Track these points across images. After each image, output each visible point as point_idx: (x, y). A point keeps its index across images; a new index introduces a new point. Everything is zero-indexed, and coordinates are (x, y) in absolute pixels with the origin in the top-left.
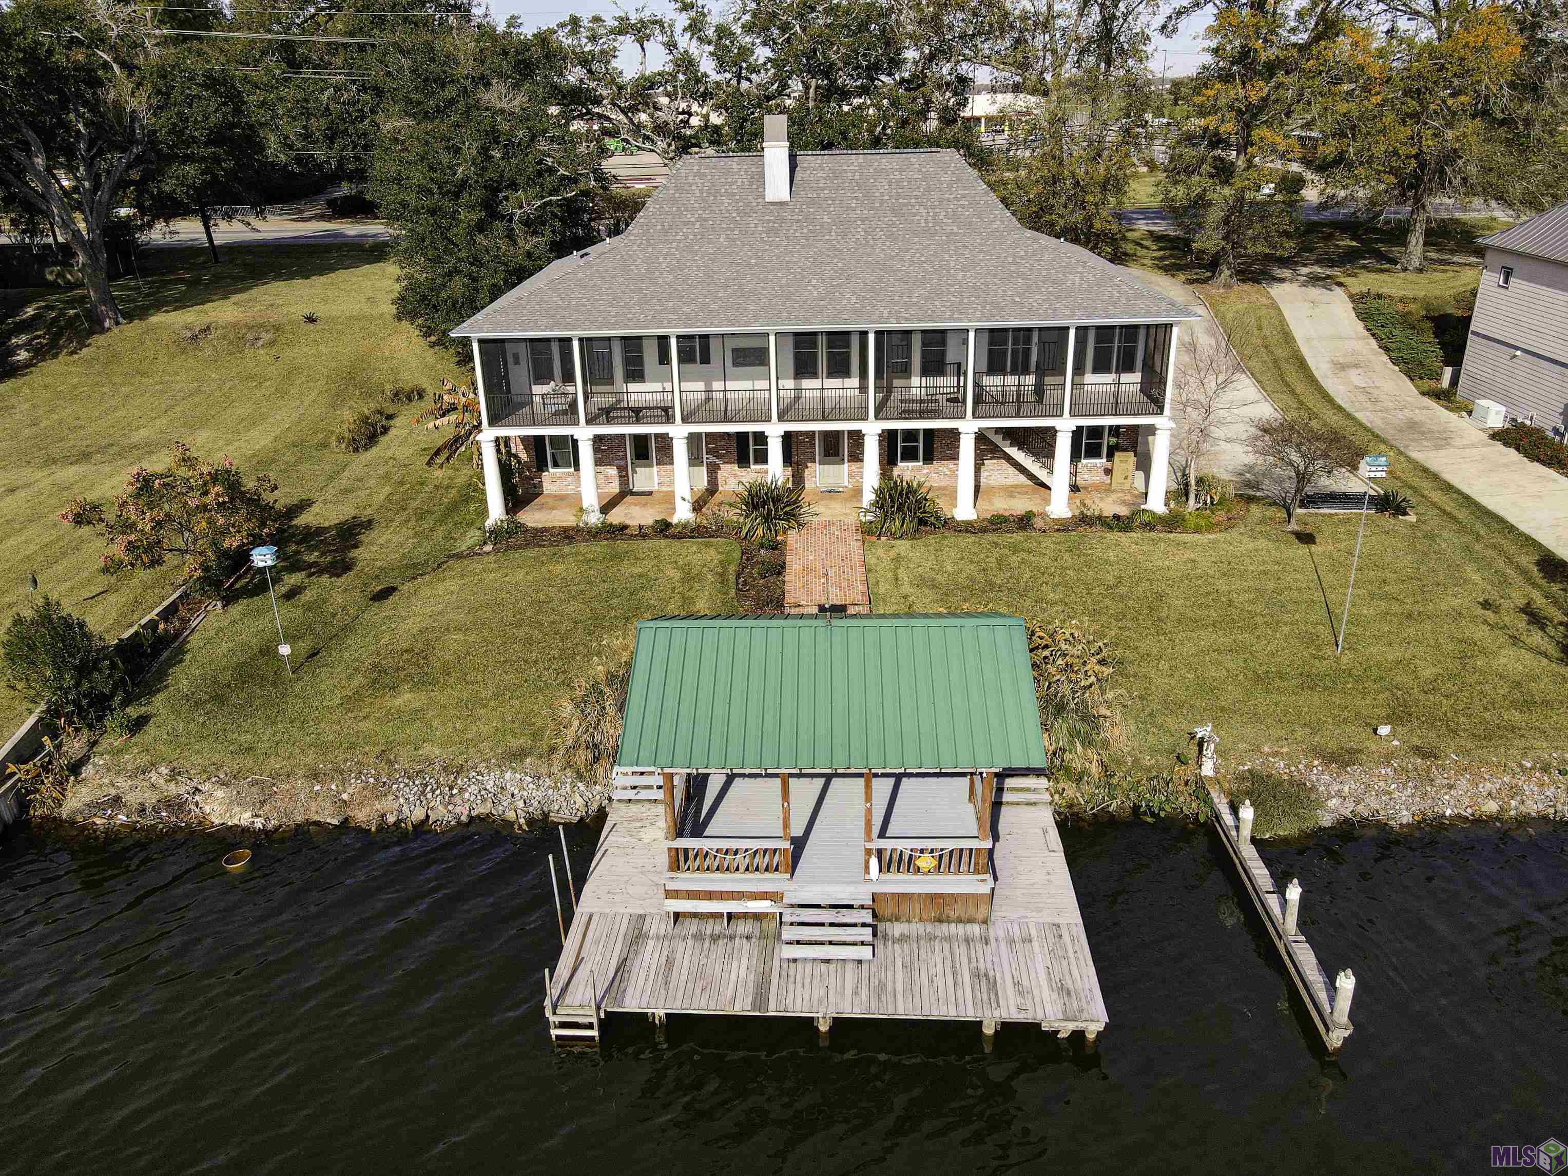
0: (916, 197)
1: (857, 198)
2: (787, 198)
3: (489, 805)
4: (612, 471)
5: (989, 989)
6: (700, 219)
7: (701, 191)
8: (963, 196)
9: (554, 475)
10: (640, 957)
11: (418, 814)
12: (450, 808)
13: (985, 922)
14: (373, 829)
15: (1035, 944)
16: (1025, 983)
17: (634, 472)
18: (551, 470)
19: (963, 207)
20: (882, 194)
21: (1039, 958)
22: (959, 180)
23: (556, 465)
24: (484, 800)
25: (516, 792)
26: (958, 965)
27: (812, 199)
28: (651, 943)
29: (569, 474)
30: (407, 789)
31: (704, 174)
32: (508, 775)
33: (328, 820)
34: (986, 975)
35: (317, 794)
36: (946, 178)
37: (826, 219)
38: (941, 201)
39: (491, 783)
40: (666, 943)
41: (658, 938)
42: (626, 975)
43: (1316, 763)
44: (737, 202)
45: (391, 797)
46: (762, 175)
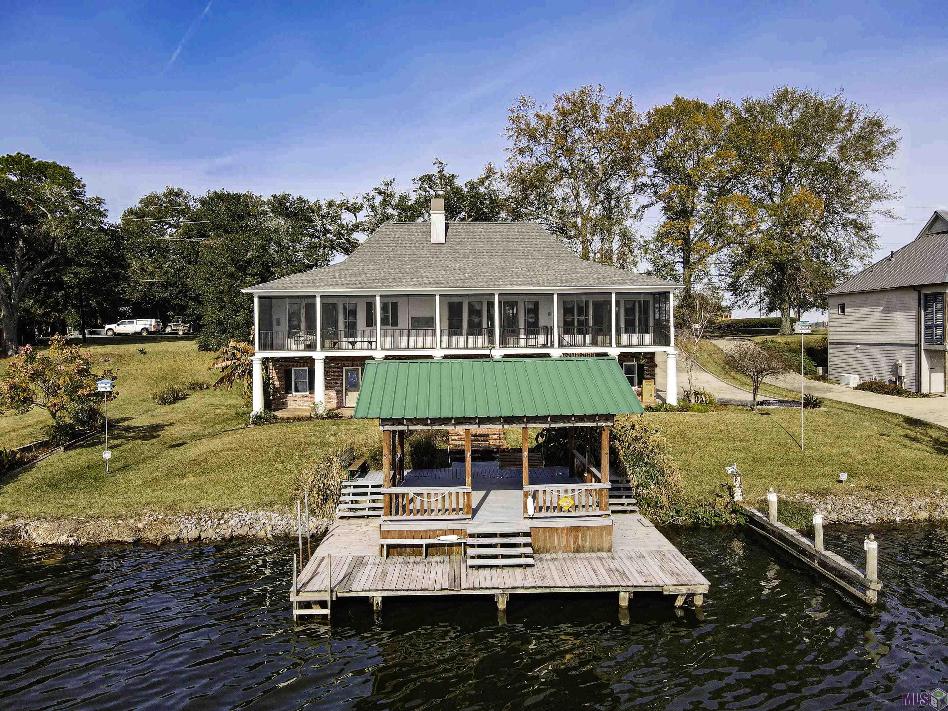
0: (517, 242)
1: (484, 242)
2: (443, 241)
3: (246, 528)
4: (333, 394)
5: (621, 576)
6: (393, 250)
7: (394, 238)
8: (543, 242)
9: (295, 396)
10: (361, 572)
11: (194, 534)
12: (217, 530)
13: (610, 550)
14: (159, 543)
15: (648, 558)
16: (646, 572)
17: (347, 395)
18: (294, 393)
19: (544, 247)
20: (498, 241)
21: (652, 563)
22: (540, 235)
23: (297, 390)
24: (242, 526)
25: (266, 522)
26: (595, 567)
27: (458, 243)
28: (369, 567)
29: (304, 396)
30: (187, 521)
31: (396, 231)
32: (261, 513)
33: (125, 539)
34: (617, 570)
35: (119, 525)
36: (533, 235)
37: (466, 251)
38: (531, 244)
39: (249, 517)
40: (381, 566)
41: (374, 564)
42: (352, 578)
43: (806, 495)
44: (415, 243)
45: (174, 524)
46: (430, 232)
